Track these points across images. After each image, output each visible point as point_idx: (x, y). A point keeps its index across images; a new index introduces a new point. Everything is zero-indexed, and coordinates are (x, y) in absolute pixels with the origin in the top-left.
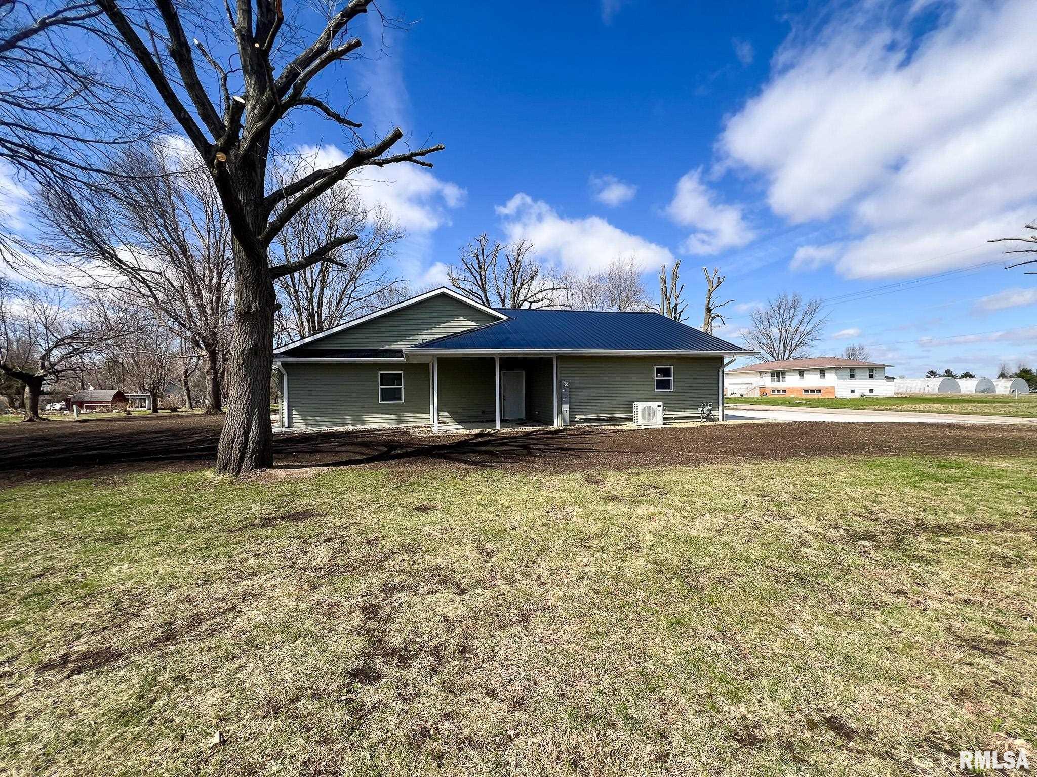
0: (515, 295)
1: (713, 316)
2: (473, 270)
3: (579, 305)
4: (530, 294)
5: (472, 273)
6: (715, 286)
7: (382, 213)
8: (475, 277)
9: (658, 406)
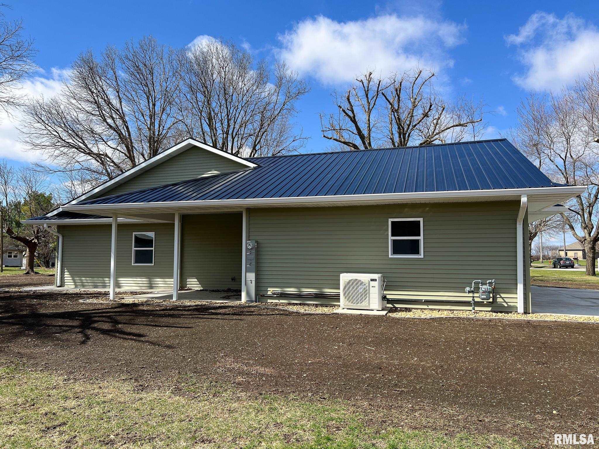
9: (372, 280)
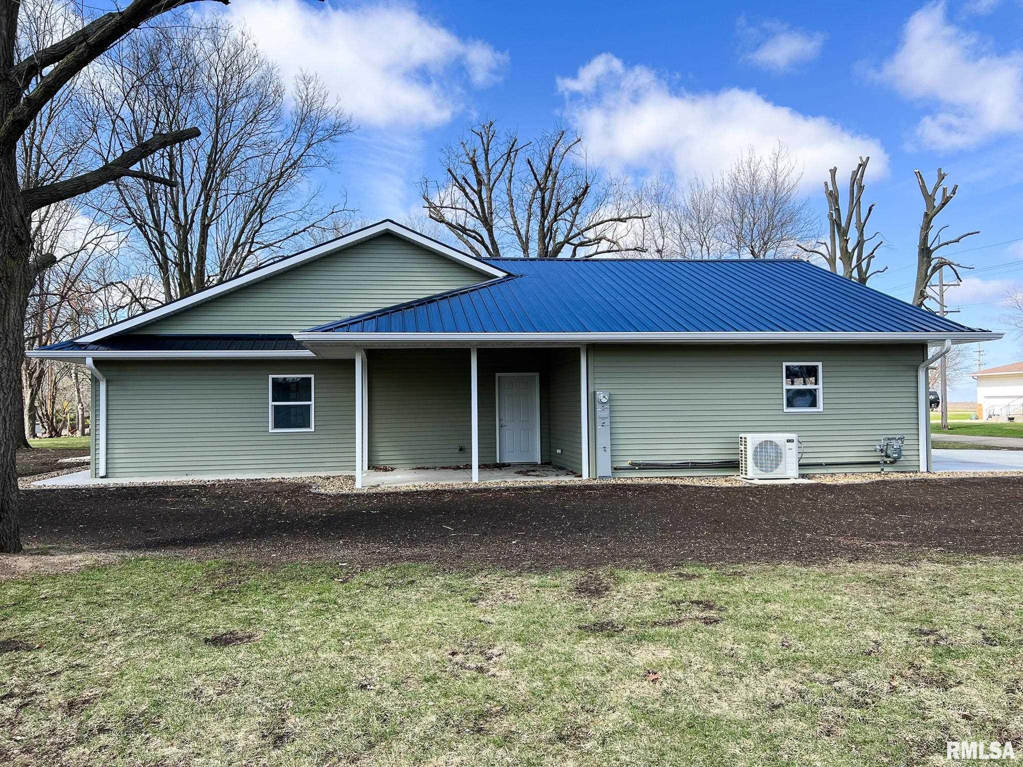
0: (545, 234)
1: (933, 263)
2: (468, 190)
3: (673, 249)
4: (575, 231)
5: (466, 195)
6: (937, 203)
7: (311, 90)
8: (473, 202)
9: (789, 441)
